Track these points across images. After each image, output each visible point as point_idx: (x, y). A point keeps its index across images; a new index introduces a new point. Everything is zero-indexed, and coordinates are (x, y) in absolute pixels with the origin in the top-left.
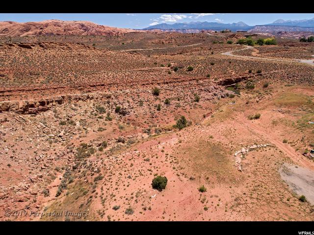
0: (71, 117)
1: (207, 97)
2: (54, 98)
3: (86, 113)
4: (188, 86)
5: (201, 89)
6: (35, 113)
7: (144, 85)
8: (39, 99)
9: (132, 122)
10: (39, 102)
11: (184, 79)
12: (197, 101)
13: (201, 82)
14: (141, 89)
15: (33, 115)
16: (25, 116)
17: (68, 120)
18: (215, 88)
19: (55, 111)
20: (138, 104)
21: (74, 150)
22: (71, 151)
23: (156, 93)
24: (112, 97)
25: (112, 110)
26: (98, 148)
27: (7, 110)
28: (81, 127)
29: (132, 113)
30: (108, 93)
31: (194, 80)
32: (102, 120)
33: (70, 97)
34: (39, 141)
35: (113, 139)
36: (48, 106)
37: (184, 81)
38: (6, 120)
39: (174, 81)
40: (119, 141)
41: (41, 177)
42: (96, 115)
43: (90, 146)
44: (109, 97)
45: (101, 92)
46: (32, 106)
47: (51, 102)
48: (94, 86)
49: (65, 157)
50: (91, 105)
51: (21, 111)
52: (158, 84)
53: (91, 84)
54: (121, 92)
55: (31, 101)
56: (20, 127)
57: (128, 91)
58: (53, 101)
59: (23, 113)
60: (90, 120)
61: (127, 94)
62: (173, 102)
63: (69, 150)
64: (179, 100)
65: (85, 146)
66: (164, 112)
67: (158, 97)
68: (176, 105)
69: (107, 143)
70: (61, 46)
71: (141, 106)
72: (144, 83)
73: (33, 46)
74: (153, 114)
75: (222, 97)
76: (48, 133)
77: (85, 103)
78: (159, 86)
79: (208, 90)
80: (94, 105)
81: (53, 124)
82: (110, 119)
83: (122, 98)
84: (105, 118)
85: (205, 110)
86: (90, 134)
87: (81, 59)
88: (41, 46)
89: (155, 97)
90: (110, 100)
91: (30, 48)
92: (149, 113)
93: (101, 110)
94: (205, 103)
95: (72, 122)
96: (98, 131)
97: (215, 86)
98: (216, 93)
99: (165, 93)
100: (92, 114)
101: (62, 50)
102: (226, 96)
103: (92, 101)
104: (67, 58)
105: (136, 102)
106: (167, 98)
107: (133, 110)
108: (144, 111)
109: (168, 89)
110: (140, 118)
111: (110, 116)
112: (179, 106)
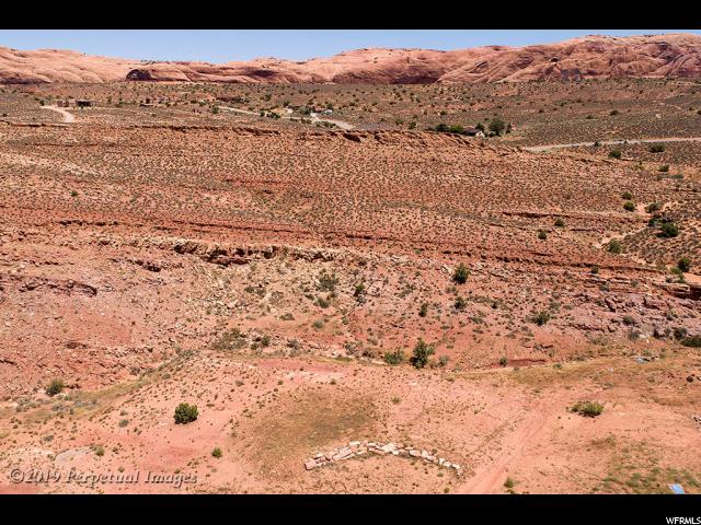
0: (267, 283)
1: (581, 320)
2: (261, 247)
3: (294, 282)
4: (555, 278)
5: (586, 296)
6: (227, 264)
7: (448, 252)
8: (238, 244)
9: (353, 322)
10: (237, 249)
12: (540, 322)
13: (605, 275)
14: (434, 262)
15: (222, 266)
16: (211, 265)
17: (260, 286)
19: (253, 268)
20: (400, 291)
21: (220, 335)
22: (216, 334)
23: (460, 278)
24: (369, 265)
25: (352, 289)
26: (252, 343)
27: (191, 252)
28: (267, 304)
29: (369, 304)
30: (366, 255)
31: (589, 266)
32: (309, 301)
33: (286, 250)
34: (197, 305)
35: (286, 338)
36: (249, 258)
37: (555, 263)
38: (180, 266)
41: (151, 350)
42: (307, 290)
43: (244, 336)
44: (362, 264)
45: (354, 252)
46: (224, 253)
47: (256, 252)
48: (351, 236)
49: (204, 338)
51: (207, 258)
52: (483, 257)
53: (349, 233)
54: (389, 259)
55: (225, 245)
56: (190, 278)
57: (403, 259)
59: (210, 260)
60: (290, 297)
61: (397, 264)
62: (478, 306)
63: (214, 330)
64: (494, 307)
65: (236, 333)
66: (427, 322)
67: (458, 287)
68: (472, 316)
69: (271, 342)
70: (410, 141)
71: (402, 296)
72: (451, 249)
73: (365, 137)
74: (402, 319)
75: (656, 335)
76: (220, 298)
77: (308, 264)
78: (479, 264)
79: (608, 303)
80: (324, 271)
81: (236, 286)
82: (324, 305)
83: (381, 270)
84: (316, 300)
85: (531, 349)
86: (265, 318)
87: (429, 170)
88: (377, 138)
89: (453, 284)
90: (361, 269)
91: (359, 141)
92: (398, 315)
93: (328, 283)
94: (560, 332)
95: (263, 291)
96: (282, 317)
97: (648, 299)
98: (638, 318)
99: (484, 281)
100: (301, 287)
101: (408, 148)
102: (671, 334)
103: (327, 265)
104: (406, 165)
105: (400, 286)
106: (473, 294)
107: (374, 299)
108: (393, 307)
109: (499, 273)
110: (370, 320)
111: (332, 299)
112: (476, 320)
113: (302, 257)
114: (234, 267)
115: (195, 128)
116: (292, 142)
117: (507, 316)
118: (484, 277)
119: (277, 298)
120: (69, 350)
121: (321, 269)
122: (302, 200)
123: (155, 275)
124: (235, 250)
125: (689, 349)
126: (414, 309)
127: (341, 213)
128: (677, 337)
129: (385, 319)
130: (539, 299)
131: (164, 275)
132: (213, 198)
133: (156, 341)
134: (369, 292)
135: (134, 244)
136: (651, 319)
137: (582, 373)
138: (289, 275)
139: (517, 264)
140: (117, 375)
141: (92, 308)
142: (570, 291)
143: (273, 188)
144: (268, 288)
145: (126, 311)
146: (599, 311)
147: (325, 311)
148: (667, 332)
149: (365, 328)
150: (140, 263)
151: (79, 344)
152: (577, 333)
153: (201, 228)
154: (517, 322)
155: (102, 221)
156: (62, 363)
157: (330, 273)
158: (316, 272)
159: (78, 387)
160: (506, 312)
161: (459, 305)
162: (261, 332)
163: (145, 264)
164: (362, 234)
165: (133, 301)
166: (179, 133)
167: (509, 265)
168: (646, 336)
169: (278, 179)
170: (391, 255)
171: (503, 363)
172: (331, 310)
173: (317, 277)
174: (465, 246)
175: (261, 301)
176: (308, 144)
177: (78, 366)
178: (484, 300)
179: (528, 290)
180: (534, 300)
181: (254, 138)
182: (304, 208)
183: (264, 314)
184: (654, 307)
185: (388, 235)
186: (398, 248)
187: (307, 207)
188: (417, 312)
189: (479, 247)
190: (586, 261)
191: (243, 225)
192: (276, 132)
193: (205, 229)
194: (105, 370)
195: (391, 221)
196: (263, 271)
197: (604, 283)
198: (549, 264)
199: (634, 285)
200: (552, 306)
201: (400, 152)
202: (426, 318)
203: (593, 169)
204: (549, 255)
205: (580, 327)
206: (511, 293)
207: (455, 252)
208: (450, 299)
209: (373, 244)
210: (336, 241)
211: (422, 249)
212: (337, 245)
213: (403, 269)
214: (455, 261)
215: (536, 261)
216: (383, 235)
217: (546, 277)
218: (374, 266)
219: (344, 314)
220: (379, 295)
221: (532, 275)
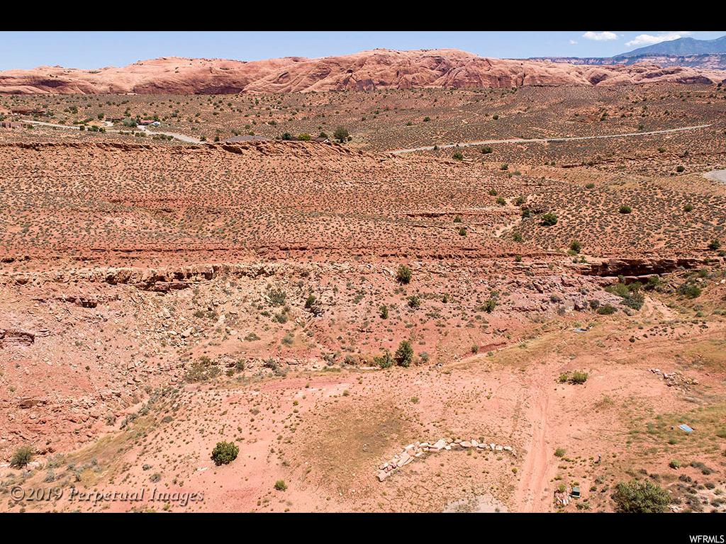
0: (217, 306)
1: (520, 303)
2: (201, 268)
3: (244, 301)
4: (487, 270)
5: (518, 282)
6: (165, 291)
7: (385, 256)
8: (175, 268)
9: (319, 333)
10: (175, 273)
12: (489, 309)
13: (527, 262)
14: (375, 266)
15: (161, 293)
16: (149, 293)
17: (210, 309)
18: (563, 283)
19: (196, 292)
20: (353, 297)
21: (188, 365)
22: (183, 366)
23: (404, 279)
24: (312, 275)
25: (301, 301)
26: (226, 369)
27: (125, 282)
28: (224, 327)
29: (328, 314)
30: (306, 266)
31: (512, 255)
32: (266, 319)
33: (227, 269)
34: (148, 338)
35: (260, 359)
36: (188, 281)
37: (483, 256)
38: (117, 298)
39: (462, 253)
40: (268, 366)
41: (119, 395)
42: (260, 308)
43: (216, 364)
44: (305, 275)
45: (293, 264)
46: (162, 279)
47: (194, 274)
48: (286, 249)
49: (170, 373)
50: (262, 288)
51: (144, 286)
52: (419, 257)
53: (283, 245)
54: (331, 267)
55: (162, 270)
56: (131, 311)
57: (345, 266)
58: (198, 273)
59: (146, 288)
60: (245, 316)
61: (341, 272)
62: (430, 303)
63: (180, 363)
64: (445, 301)
65: (206, 362)
66: (391, 324)
67: (404, 287)
68: (428, 312)
69: (246, 365)
70: (293, 150)
71: (356, 301)
72: (387, 252)
73: (247, 149)
74: (366, 324)
75: (576, 308)
76: (169, 328)
77: (253, 281)
78: (417, 263)
79: (536, 286)
80: (269, 286)
81: (183, 314)
82: (282, 320)
83: (326, 279)
84: (273, 317)
85: (492, 335)
86: (228, 342)
87: (321, 179)
88: (260, 149)
89: (398, 284)
90: (305, 280)
91: (241, 153)
92: (360, 321)
94: (507, 316)
95: (214, 315)
96: (246, 338)
97: (565, 279)
98: (561, 296)
99: (426, 279)
100: (253, 305)
101: (293, 158)
102: (589, 306)
103: (270, 279)
104: (296, 175)
105: (350, 292)
106: (421, 292)
107: (332, 308)
108: (353, 314)
109: (437, 270)
110: (335, 328)
111: (287, 313)
112: (434, 315)
113: (245, 274)
114: (174, 293)
115: (50, 145)
116: (168, 156)
117: (459, 309)
118: (424, 275)
119: (232, 319)
120: (24, 411)
121: (266, 285)
122: (210, 217)
123: (92, 312)
124: (173, 275)
125: (605, 317)
126: (374, 313)
127: (263, 228)
128: (593, 308)
129: (349, 326)
130: (479, 289)
131: (101, 310)
132: (117, 221)
133: (120, 385)
134: (324, 302)
135: (59, 279)
136: (570, 295)
137: (546, 348)
138: (237, 295)
139: (450, 260)
140: (93, 429)
141: (35, 358)
142: (502, 279)
143: (170, 205)
144: (218, 310)
145: (73, 356)
146: (531, 294)
147: (285, 326)
148: (585, 304)
149: (335, 337)
150: (72, 300)
151: (37, 401)
152: (520, 315)
153: (128, 254)
154: (469, 313)
155: (10, 257)
156: (20, 428)
157: (275, 288)
159: (51, 450)
160: (456, 305)
161: (413, 304)
162: (232, 357)
163: (78, 300)
164: (296, 245)
165: (77, 344)
166: (32, 152)
167: (444, 261)
168: (570, 310)
169: (171, 196)
170: (332, 263)
171: (474, 351)
172: (289, 325)
173: (265, 293)
174: (399, 248)
175: (216, 325)
176: (186, 158)
177: (42, 428)
178: (433, 297)
179: (467, 282)
180: (475, 291)
181: (123, 154)
182: (217, 224)
183: (225, 338)
184: (570, 285)
185: (323, 244)
187: (219, 223)
188: (378, 316)
189: (412, 248)
190: (507, 251)
191: (172, 247)
192: (148, 147)
193: (132, 255)
194: (77, 426)
195: (319, 230)
196: (208, 293)
197: (528, 269)
198: (478, 257)
199: (551, 268)
200: (493, 294)
201: (286, 163)
202: (388, 320)
203: (456, 170)
204: (475, 249)
205: (522, 309)
206: (453, 287)
207: (392, 255)
208: (403, 299)
209: (310, 254)
210: (271, 255)
211: (360, 255)
212: (274, 259)
213: (347, 276)
214: (394, 264)
215: (466, 256)
216: (317, 244)
217: (479, 269)
218: (318, 276)
219: (303, 327)
220: (335, 304)
221: (467, 268)
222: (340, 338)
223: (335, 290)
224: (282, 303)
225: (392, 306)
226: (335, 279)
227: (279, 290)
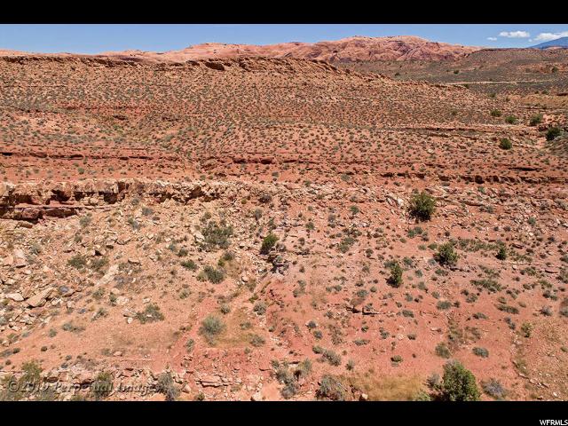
0: (111, 247)
2: (98, 185)
3: (159, 241)
6: (35, 219)
7: (389, 175)
8: (54, 184)
10: (53, 191)
11: (556, 174)
14: (373, 190)
15: (26, 222)
17: (98, 253)
19: (85, 223)
20: (337, 241)
23: (421, 212)
24: (276, 201)
25: (256, 242)
28: (110, 289)
29: (294, 270)
30: (268, 187)
32: (189, 273)
33: (141, 187)
35: (148, 369)
36: (76, 204)
37: (553, 180)
39: (513, 175)
42: (183, 253)
44: (265, 200)
45: (250, 183)
46: (28, 200)
47: (88, 194)
48: (242, 161)
52: (443, 178)
53: (238, 156)
54: (305, 190)
55: (28, 186)
57: (327, 188)
58: (93, 193)
60: (152, 268)
61: (320, 197)
62: (475, 258)
64: (501, 256)
66: (409, 298)
67: (422, 225)
68: (476, 277)
71: (343, 248)
72: (391, 170)
73: (229, 65)
74: (361, 295)
77: (181, 208)
78: (442, 189)
80: (208, 216)
81: (54, 257)
82: (215, 277)
83: (296, 208)
84: (201, 270)
86: (103, 322)
88: (242, 65)
89: (413, 222)
90: (265, 209)
91: (223, 69)
93: (216, 237)
95: (102, 263)
96: (139, 316)
99: (459, 214)
100: (172, 248)
101: (276, 73)
103: (211, 206)
104: (277, 90)
105: (334, 231)
106: (453, 236)
107: (302, 260)
108: (338, 273)
109: (476, 201)
110: (305, 300)
111: (227, 263)
112: (488, 284)
113: (169, 196)
114: (50, 224)
116: (151, 73)
117: (530, 272)
118: (455, 208)
119: (129, 272)
121: (202, 214)
122: (165, 124)
124: (50, 194)
126: (374, 274)
127: (219, 135)
129: (332, 298)
130: (559, 237)
132: (34, 122)
134: (289, 246)
138: (150, 230)
139: (496, 184)
144: (112, 255)
147: (219, 289)
149: (303, 322)
157: (217, 219)
158: (195, 220)
160: (525, 264)
161: (443, 259)
164: (257, 156)
167: (486, 187)
169: (133, 104)
170: (307, 184)
172: (228, 286)
173: (197, 228)
174: (410, 164)
175: (98, 283)
179: (531, 222)
180: (551, 240)
181: (107, 70)
182: (169, 132)
183: (101, 314)
185: (295, 157)
186: (314, 173)
188: (382, 279)
189: (431, 165)
191: (68, 151)
196: (104, 227)
198: (543, 181)
202: (402, 290)
204: (536, 169)
206: (507, 229)
207: (400, 175)
208: (422, 248)
209: (276, 170)
210: (219, 169)
211: (351, 173)
212: (222, 175)
213: (330, 204)
214: (403, 188)
215: (523, 179)
216: (287, 156)
217: (550, 202)
218: (284, 203)
219: (251, 290)
220: (306, 253)
221: (526, 199)
222: (312, 326)
223: (310, 227)
224: (224, 245)
225: (407, 262)
226: (310, 209)
227: (223, 223)
